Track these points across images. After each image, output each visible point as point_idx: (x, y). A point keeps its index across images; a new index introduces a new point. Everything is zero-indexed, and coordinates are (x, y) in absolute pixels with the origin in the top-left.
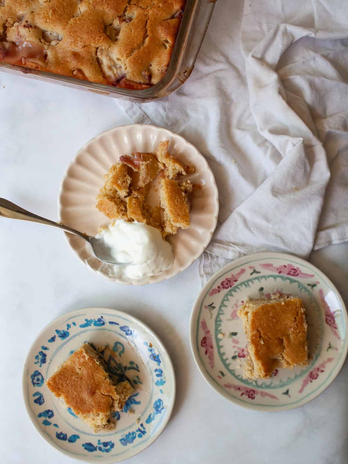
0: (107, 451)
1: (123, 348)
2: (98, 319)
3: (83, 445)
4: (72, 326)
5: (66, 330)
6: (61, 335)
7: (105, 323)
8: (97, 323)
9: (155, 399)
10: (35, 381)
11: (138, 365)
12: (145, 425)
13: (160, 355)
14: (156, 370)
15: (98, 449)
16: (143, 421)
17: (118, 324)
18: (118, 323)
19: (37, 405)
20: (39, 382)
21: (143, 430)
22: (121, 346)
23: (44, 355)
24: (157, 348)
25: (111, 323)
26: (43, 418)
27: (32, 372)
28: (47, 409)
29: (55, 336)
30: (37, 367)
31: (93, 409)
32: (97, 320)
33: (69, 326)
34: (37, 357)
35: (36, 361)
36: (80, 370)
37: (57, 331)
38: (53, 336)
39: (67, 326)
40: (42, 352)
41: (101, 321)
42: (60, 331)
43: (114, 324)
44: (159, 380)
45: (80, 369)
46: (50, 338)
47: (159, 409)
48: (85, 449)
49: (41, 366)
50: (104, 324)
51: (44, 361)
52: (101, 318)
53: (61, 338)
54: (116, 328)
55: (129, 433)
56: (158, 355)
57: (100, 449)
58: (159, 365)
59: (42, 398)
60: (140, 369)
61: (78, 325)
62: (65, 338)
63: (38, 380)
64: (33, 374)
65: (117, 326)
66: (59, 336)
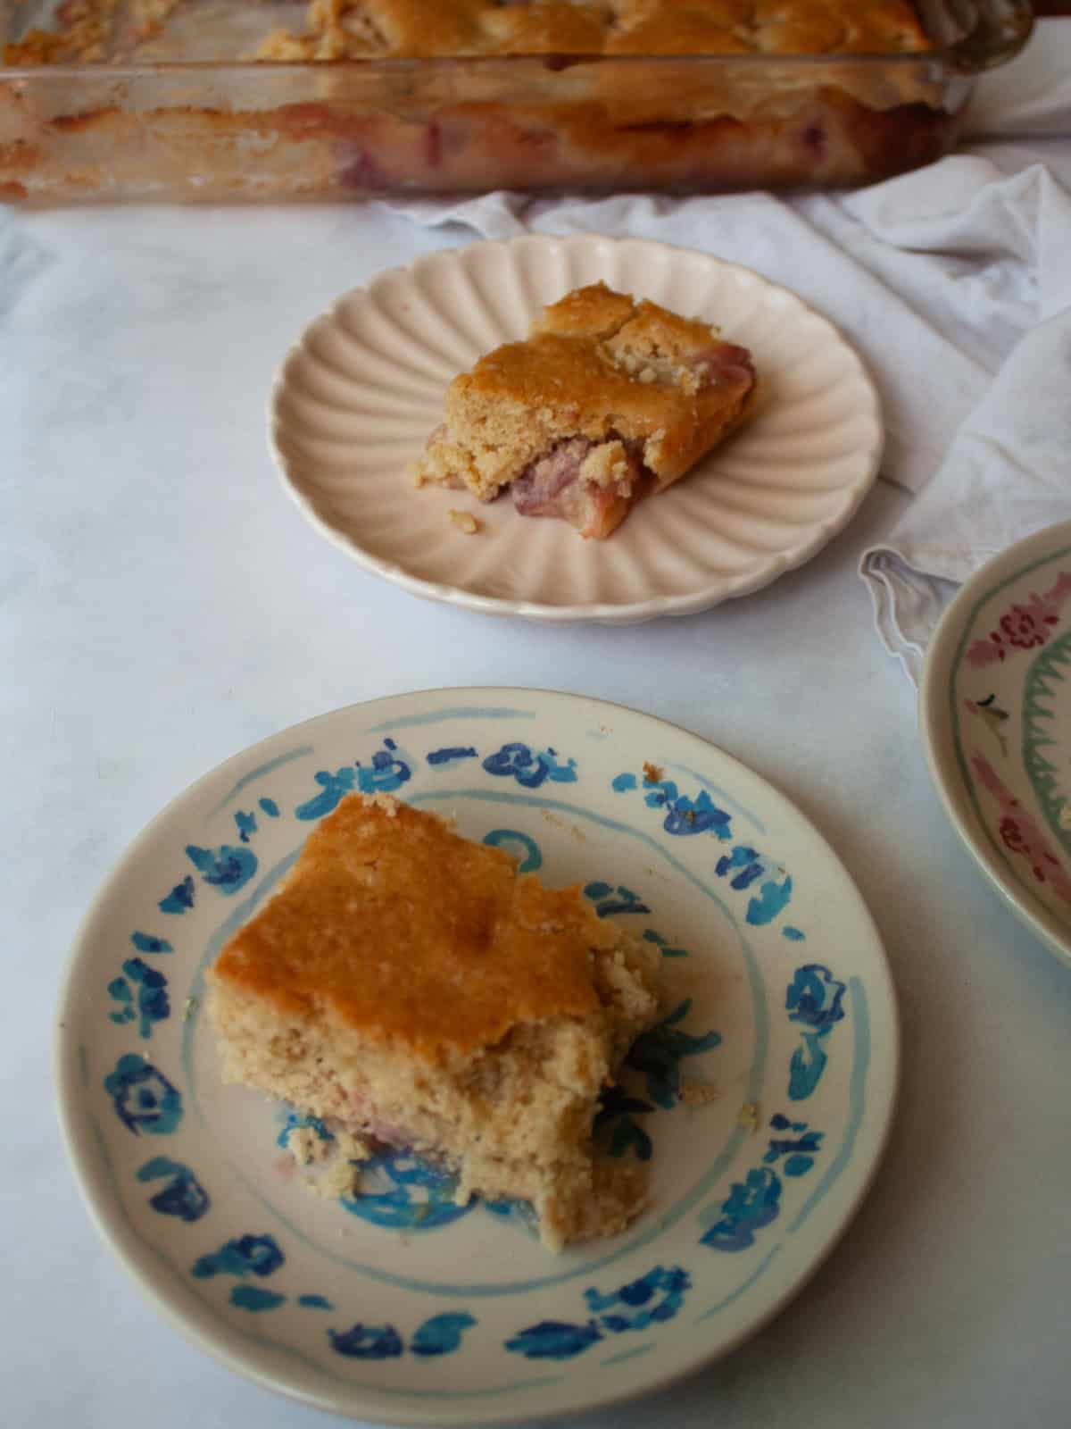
0: (664, 1313)
1: (533, 848)
2: (375, 759)
3: (511, 1345)
4: (262, 817)
5: (236, 843)
6: (216, 874)
7: (411, 767)
8: (376, 778)
9: (779, 979)
10: (132, 1107)
11: (629, 887)
12: (795, 1112)
13: (709, 792)
14: (722, 867)
15: (605, 1331)
16: (777, 1099)
17: (471, 752)
18: (467, 747)
19: (175, 1222)
20: (156, 1110)
21: (795, 1136)
22: (516, 842)
23: (155, 980)
24: (682, 768)
25: (438, 758)
26: (225, 1282)
27: (108, 1064)
28: (237, 1234)
29: (189, 879)
30: (128, 1040)
31: (510, 1002)
32: (368, 763)
33: (245, 823)
34: (118, 988)
35: (119, 1006)
36: (375, 869)
37: (196, 854)
38: (180, 881)
39: (239, 824)
40: (137, 962)
41: (392, 762)
42: (208, 851)
43: (452, 761)
44: (760, 897)
45: (372, 864)
46: (166, 892)
47: (827, 1004)
48: (534, 1354)
49: (146, 1033)
50: (405, 774)
51: (157, 1007)
52: (385, 748)
53: (220, 886)
54: (469, 773)
55: (737, 1189)
56: (704, 797)
57: (619, 1324)
58: (724, 834)
59: (192, 1187)
60: (644, 900)
61: (288, 808)
62: (239, 886)
63: (148, 1100)
64: (113, 1076)
65: (468, 761)
66: (210, 880)
